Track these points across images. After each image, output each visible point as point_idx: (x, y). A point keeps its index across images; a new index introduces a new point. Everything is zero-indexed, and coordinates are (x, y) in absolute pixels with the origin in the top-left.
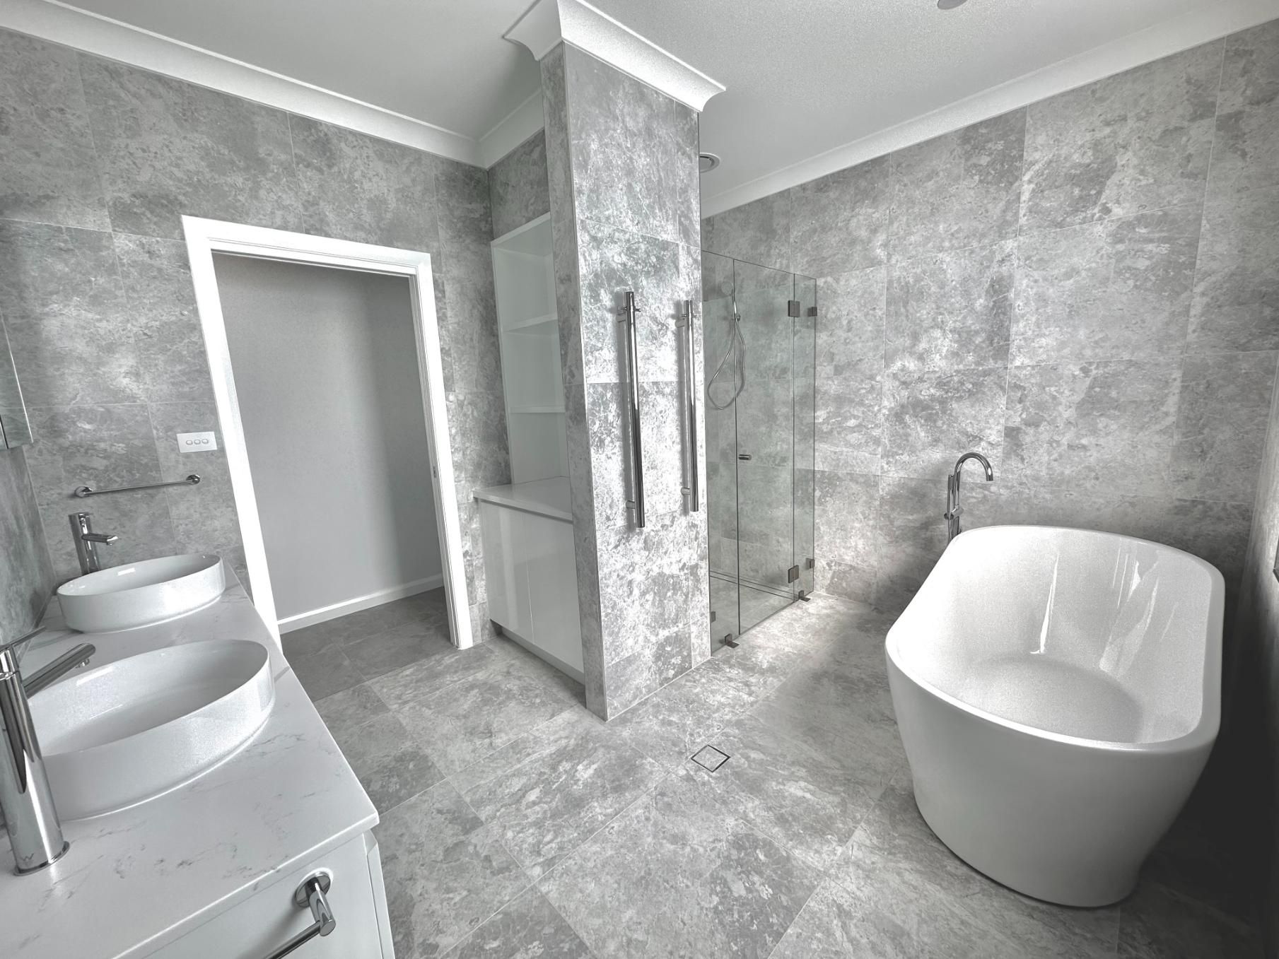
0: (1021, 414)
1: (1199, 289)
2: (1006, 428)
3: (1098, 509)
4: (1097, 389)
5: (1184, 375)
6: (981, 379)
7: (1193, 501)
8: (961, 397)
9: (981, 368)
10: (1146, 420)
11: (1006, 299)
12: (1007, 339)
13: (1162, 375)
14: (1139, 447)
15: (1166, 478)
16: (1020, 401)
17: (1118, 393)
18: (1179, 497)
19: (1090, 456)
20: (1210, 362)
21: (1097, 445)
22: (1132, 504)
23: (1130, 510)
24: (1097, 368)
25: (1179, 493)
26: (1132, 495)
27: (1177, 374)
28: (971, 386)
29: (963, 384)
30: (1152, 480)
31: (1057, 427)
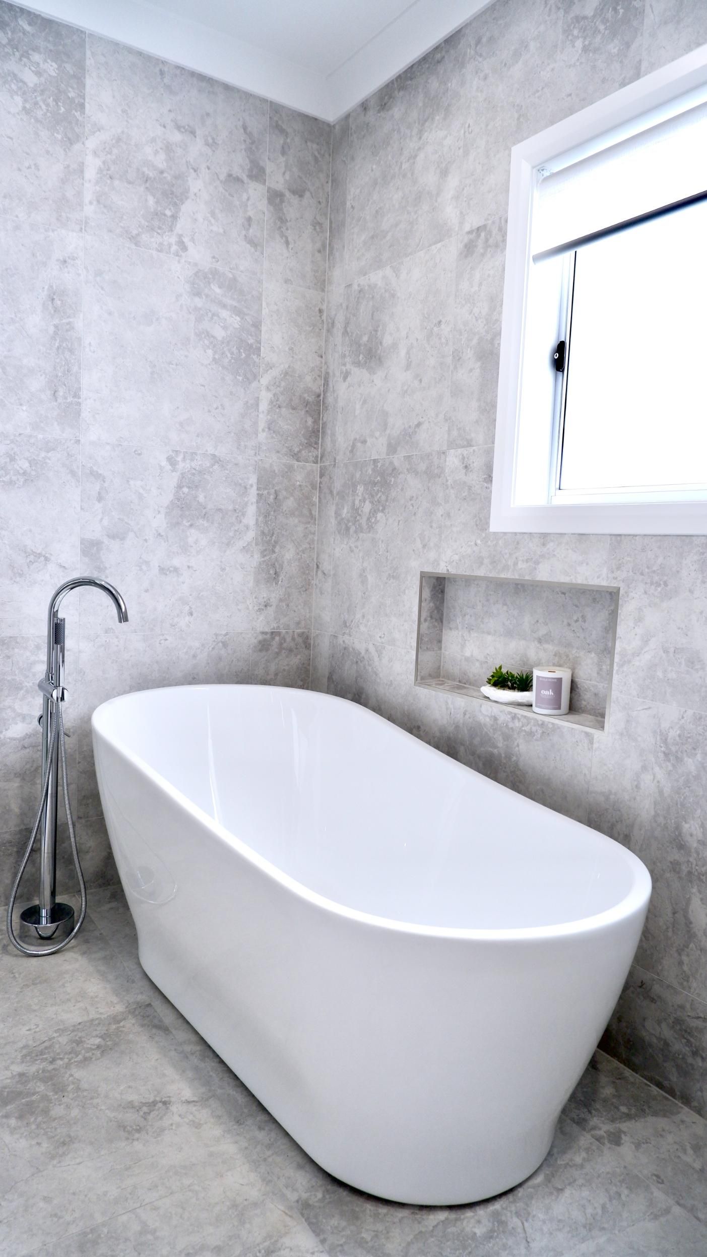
0: (101, 520)
1: (265, 380)
2: (83, 541)
3: (194, 656)
4: (186, 490)
5: (259, 481)
6: (43, 454)
7: (272, 633)
8: (11, 483)
9: (40, 436)
10: (231, 534)
11: (71, 327)
12: (76, 395)
13: (242, 479)
14: (227, 568)
15: (251, 607)
16: (100, 499)
17: (205, 497)
18: (261, 630)
19: (183, 583)
20: (276, 468)
21: (189, 567)
22: (225, 645)
23: (223, 652)
24: (184, 459)
25: (262, 623)
26: (224, 632)
27: (253, 480)
28: (27, 464)
29: (12, 459)
30: (239, 610)
31: (146, 540)
